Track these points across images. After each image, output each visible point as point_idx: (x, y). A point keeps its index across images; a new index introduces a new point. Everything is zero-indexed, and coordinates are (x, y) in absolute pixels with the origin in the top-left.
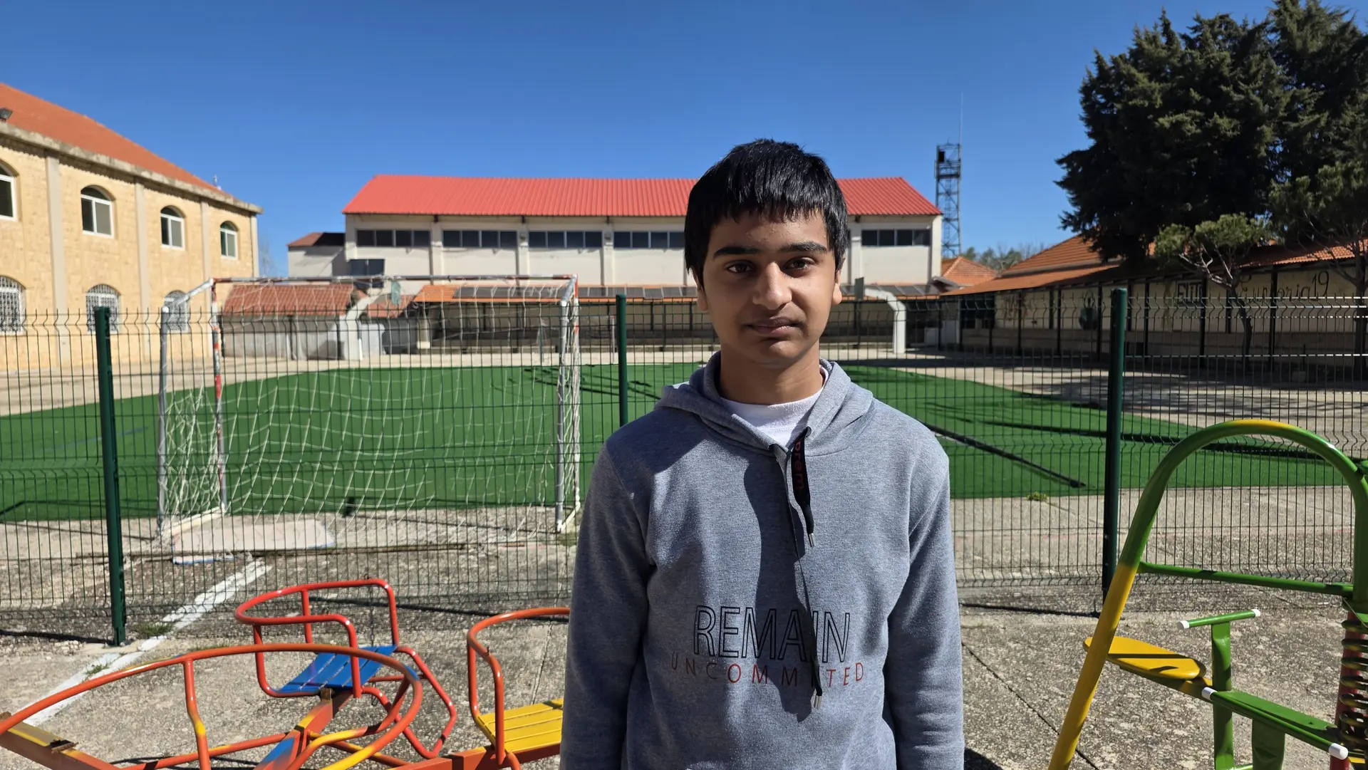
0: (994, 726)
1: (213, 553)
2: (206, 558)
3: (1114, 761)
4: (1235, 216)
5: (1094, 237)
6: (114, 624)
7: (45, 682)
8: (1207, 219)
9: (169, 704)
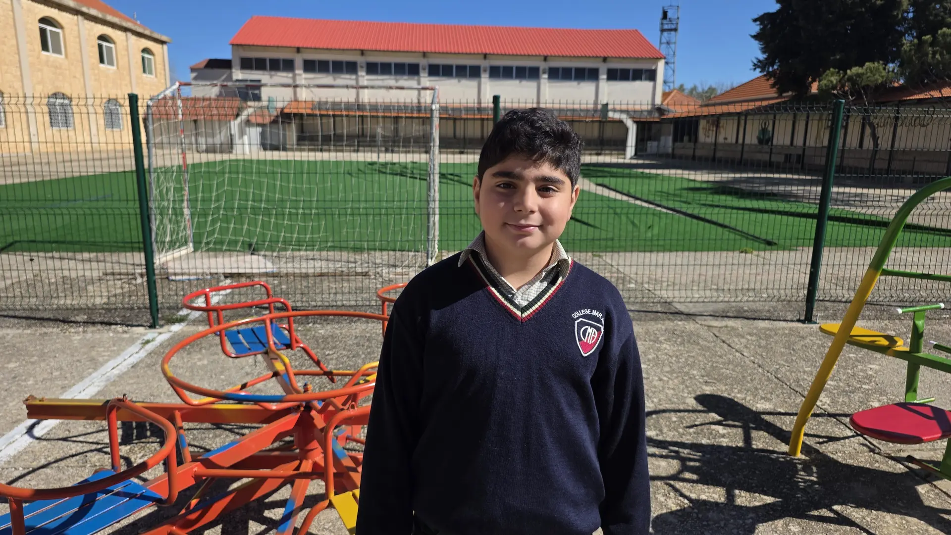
0: (748, 382)
1: (196, 274)
2: (192, 277)
3: (828, 402)
4: (876, 64)
5: (774, 77)
6: (151, 314)
7: (115, 348)
8: (856, 66)
9: (205, 362)
